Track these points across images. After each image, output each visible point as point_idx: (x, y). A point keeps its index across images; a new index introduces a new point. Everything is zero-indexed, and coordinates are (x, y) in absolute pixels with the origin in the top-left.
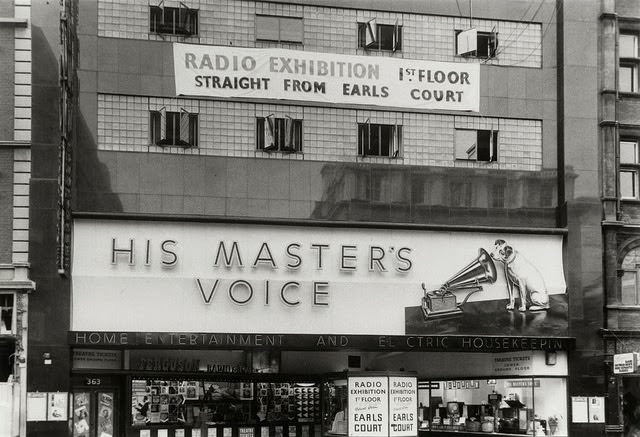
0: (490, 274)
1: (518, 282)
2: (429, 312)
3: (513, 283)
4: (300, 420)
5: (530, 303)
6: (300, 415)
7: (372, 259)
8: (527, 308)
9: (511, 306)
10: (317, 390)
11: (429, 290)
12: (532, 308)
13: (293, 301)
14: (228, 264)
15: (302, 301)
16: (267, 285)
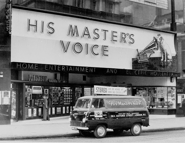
0: (156, 47)
1: (164, 51)
2: (139, 61)
3: (163, 51)
4: (65, 104)
5: (167, 59)
6: (65, 101)
7: (122, 38)
8: (167, 61)
9: (162, 60)
10: (71, 91)
11: (139, 52)
12: (168, 61)
13: (96, 53)
14: (74, 35)
15: (99, 53)
16: (87, 45)
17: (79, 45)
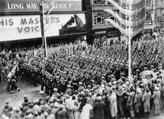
7: (52, 20)
8: (80, 27)
9: (77, 27)
13: (38, 30)
14: (24, 23)
15: (39, 30)
16: (32, 27)
17: (28, 28)
